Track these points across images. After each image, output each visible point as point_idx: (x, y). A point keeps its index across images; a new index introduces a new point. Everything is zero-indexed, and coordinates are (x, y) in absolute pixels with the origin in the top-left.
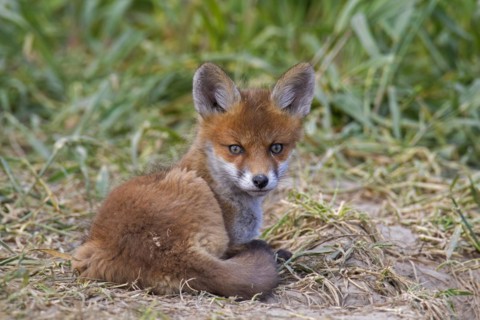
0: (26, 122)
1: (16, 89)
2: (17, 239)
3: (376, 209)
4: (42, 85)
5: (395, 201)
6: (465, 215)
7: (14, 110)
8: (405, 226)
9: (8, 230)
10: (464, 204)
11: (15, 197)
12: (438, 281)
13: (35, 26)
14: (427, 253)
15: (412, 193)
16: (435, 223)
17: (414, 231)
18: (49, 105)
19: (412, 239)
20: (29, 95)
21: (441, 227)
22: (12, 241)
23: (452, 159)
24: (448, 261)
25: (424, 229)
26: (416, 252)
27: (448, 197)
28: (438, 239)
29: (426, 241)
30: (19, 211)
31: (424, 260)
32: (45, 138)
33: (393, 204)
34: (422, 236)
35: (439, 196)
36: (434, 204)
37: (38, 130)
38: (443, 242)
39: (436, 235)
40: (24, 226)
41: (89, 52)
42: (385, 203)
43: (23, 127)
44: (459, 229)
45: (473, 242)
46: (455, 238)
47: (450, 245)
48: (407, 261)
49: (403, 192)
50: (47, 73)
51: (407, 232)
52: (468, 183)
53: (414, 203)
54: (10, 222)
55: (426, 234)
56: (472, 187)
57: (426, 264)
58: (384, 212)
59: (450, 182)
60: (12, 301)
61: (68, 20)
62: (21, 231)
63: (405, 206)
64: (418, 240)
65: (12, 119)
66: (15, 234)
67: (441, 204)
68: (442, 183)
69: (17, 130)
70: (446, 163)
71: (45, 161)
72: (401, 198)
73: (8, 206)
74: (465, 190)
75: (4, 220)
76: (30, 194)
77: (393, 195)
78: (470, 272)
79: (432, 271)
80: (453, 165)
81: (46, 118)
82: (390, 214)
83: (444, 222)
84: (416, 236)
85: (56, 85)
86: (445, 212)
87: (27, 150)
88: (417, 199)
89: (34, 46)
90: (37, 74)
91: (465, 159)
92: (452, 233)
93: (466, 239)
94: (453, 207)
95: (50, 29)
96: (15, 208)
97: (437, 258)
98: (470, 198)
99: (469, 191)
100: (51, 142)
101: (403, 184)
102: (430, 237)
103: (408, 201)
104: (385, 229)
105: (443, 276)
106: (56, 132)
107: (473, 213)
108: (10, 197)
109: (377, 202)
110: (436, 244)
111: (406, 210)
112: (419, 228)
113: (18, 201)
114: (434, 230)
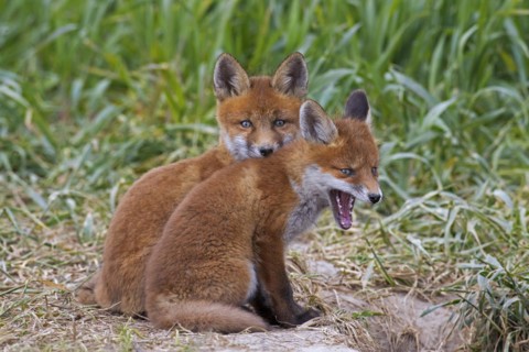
0: (27, 179)
1: (17, 153)
2: (20, 273)
3: (306, 247)
4: (39, 150)
5: (320, 241)
6: (376, 252)
7: (15, 170)
8: (329, 261)
9: (13, 265)
10: (376, 244)
11: (18, 240)
12: (356, 306)
13: (33, 103)
14: (347, 283)
15: (334, 234)
16: (353, 259)
17: (336, 266)
18: (44, 165)
19: (334, 271)
20: (28, 157)
21: (358, 262)
22: (16, 274)
23: (366, 207)
24: (364, 290)
25: (344, 263)
26: (338, 283)
27: (363, 238)
28: (355, 272)
29: (345, 274)
30: (21, 250)
31: (344, 289)
32: (41, 192)
33: (319, 244)
34: (342, 269)
35: (355, 237)
36: (352, 244)
37: (35, 186)
38: (359, 274)
39: (353, 269)
40: (25, 262)
41: (76, 125)
42: (312, 242)
43: (24, 183)
44: (372, 264)
45: (383, 274)
46: (369, 272)
47: (365, 277)
48: (330, 290)
49: (327, 234)
50: (43, 141)
51: (330, 266)
52: (378, 226)
53: (336, 242)
54: (14, 259)
55: (345, 267)
56: (381, 230)
57: (346, 293)
58: (312, 250)
59: (364, 225)
60: (16, 322)
61: (59, 97)
62: (23, 266)
63: (328, 245)
64: (339, 273)
65: (15, 177)
66: (18, 268)
67: (357, 244)
68: (358, 226)
69: (18, 184)
70: (361, 211)
71: (41, 210)
72: (325, 239)
73: (12, 246)
74: (375, 232)
75: (9, 258)
76: (29, 237)
77: (319, 236)
78: (382, 299)
79: (350, 298)
80: (367, 212)
81: (42, 175)
82: (316, 251)
83: (360, 258)
84: (338, 270)
85: (50, 150)
86: (361, 250)
87: (28, 201)
88: (338, 239)
89: (33, 121)
90: (35, 142)
91: (376, 206)
92: (366, 267)
93: (378, 272)
94: (367, 247)
95: (45, 105)
96: (19, 247)
97: (355, 287)
98: (381, 239)
99: (379, 233)
100: (46, 196)
101: (326, 228)
102: (348, 270)
103: (331, 241)
104: (313, 263)
105: (359, 302)
106: (50, 187)
107: (383, 251)
108: (14, 239)
109: (306, 243)
110: (353, 276)
111: (329, 248)
112: (340, 263)
113: (20, 243)
114: (352, 265)
